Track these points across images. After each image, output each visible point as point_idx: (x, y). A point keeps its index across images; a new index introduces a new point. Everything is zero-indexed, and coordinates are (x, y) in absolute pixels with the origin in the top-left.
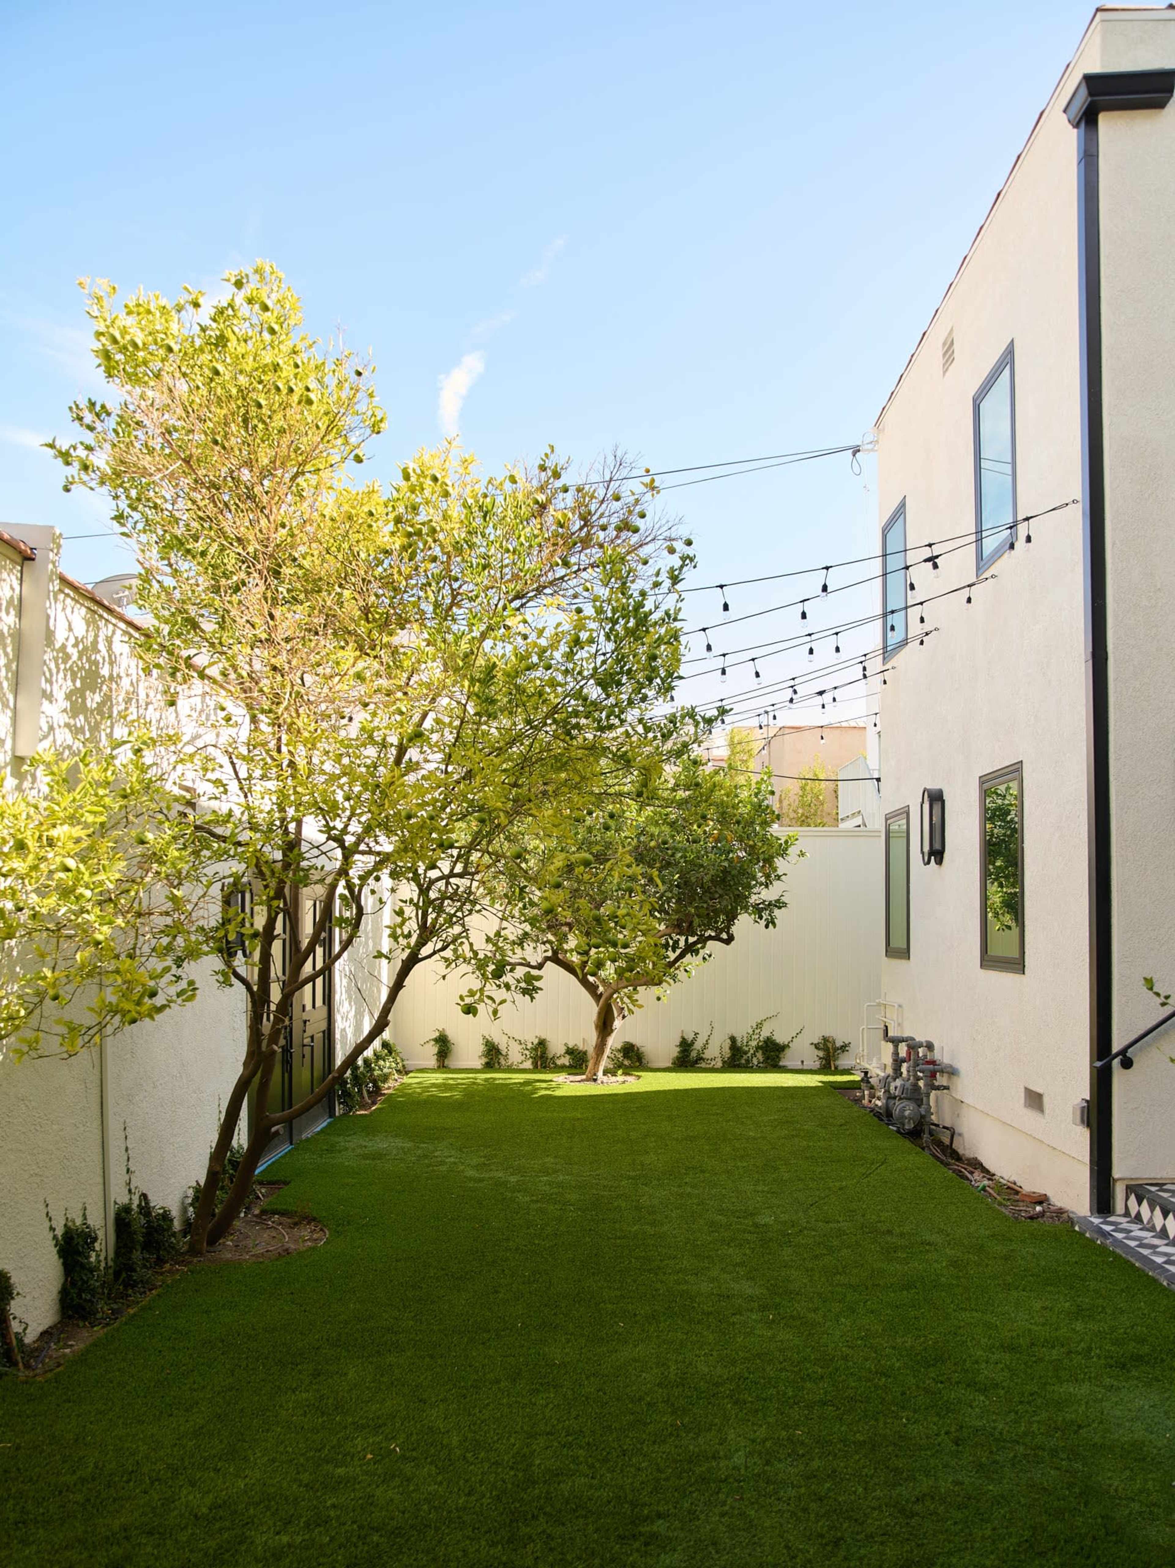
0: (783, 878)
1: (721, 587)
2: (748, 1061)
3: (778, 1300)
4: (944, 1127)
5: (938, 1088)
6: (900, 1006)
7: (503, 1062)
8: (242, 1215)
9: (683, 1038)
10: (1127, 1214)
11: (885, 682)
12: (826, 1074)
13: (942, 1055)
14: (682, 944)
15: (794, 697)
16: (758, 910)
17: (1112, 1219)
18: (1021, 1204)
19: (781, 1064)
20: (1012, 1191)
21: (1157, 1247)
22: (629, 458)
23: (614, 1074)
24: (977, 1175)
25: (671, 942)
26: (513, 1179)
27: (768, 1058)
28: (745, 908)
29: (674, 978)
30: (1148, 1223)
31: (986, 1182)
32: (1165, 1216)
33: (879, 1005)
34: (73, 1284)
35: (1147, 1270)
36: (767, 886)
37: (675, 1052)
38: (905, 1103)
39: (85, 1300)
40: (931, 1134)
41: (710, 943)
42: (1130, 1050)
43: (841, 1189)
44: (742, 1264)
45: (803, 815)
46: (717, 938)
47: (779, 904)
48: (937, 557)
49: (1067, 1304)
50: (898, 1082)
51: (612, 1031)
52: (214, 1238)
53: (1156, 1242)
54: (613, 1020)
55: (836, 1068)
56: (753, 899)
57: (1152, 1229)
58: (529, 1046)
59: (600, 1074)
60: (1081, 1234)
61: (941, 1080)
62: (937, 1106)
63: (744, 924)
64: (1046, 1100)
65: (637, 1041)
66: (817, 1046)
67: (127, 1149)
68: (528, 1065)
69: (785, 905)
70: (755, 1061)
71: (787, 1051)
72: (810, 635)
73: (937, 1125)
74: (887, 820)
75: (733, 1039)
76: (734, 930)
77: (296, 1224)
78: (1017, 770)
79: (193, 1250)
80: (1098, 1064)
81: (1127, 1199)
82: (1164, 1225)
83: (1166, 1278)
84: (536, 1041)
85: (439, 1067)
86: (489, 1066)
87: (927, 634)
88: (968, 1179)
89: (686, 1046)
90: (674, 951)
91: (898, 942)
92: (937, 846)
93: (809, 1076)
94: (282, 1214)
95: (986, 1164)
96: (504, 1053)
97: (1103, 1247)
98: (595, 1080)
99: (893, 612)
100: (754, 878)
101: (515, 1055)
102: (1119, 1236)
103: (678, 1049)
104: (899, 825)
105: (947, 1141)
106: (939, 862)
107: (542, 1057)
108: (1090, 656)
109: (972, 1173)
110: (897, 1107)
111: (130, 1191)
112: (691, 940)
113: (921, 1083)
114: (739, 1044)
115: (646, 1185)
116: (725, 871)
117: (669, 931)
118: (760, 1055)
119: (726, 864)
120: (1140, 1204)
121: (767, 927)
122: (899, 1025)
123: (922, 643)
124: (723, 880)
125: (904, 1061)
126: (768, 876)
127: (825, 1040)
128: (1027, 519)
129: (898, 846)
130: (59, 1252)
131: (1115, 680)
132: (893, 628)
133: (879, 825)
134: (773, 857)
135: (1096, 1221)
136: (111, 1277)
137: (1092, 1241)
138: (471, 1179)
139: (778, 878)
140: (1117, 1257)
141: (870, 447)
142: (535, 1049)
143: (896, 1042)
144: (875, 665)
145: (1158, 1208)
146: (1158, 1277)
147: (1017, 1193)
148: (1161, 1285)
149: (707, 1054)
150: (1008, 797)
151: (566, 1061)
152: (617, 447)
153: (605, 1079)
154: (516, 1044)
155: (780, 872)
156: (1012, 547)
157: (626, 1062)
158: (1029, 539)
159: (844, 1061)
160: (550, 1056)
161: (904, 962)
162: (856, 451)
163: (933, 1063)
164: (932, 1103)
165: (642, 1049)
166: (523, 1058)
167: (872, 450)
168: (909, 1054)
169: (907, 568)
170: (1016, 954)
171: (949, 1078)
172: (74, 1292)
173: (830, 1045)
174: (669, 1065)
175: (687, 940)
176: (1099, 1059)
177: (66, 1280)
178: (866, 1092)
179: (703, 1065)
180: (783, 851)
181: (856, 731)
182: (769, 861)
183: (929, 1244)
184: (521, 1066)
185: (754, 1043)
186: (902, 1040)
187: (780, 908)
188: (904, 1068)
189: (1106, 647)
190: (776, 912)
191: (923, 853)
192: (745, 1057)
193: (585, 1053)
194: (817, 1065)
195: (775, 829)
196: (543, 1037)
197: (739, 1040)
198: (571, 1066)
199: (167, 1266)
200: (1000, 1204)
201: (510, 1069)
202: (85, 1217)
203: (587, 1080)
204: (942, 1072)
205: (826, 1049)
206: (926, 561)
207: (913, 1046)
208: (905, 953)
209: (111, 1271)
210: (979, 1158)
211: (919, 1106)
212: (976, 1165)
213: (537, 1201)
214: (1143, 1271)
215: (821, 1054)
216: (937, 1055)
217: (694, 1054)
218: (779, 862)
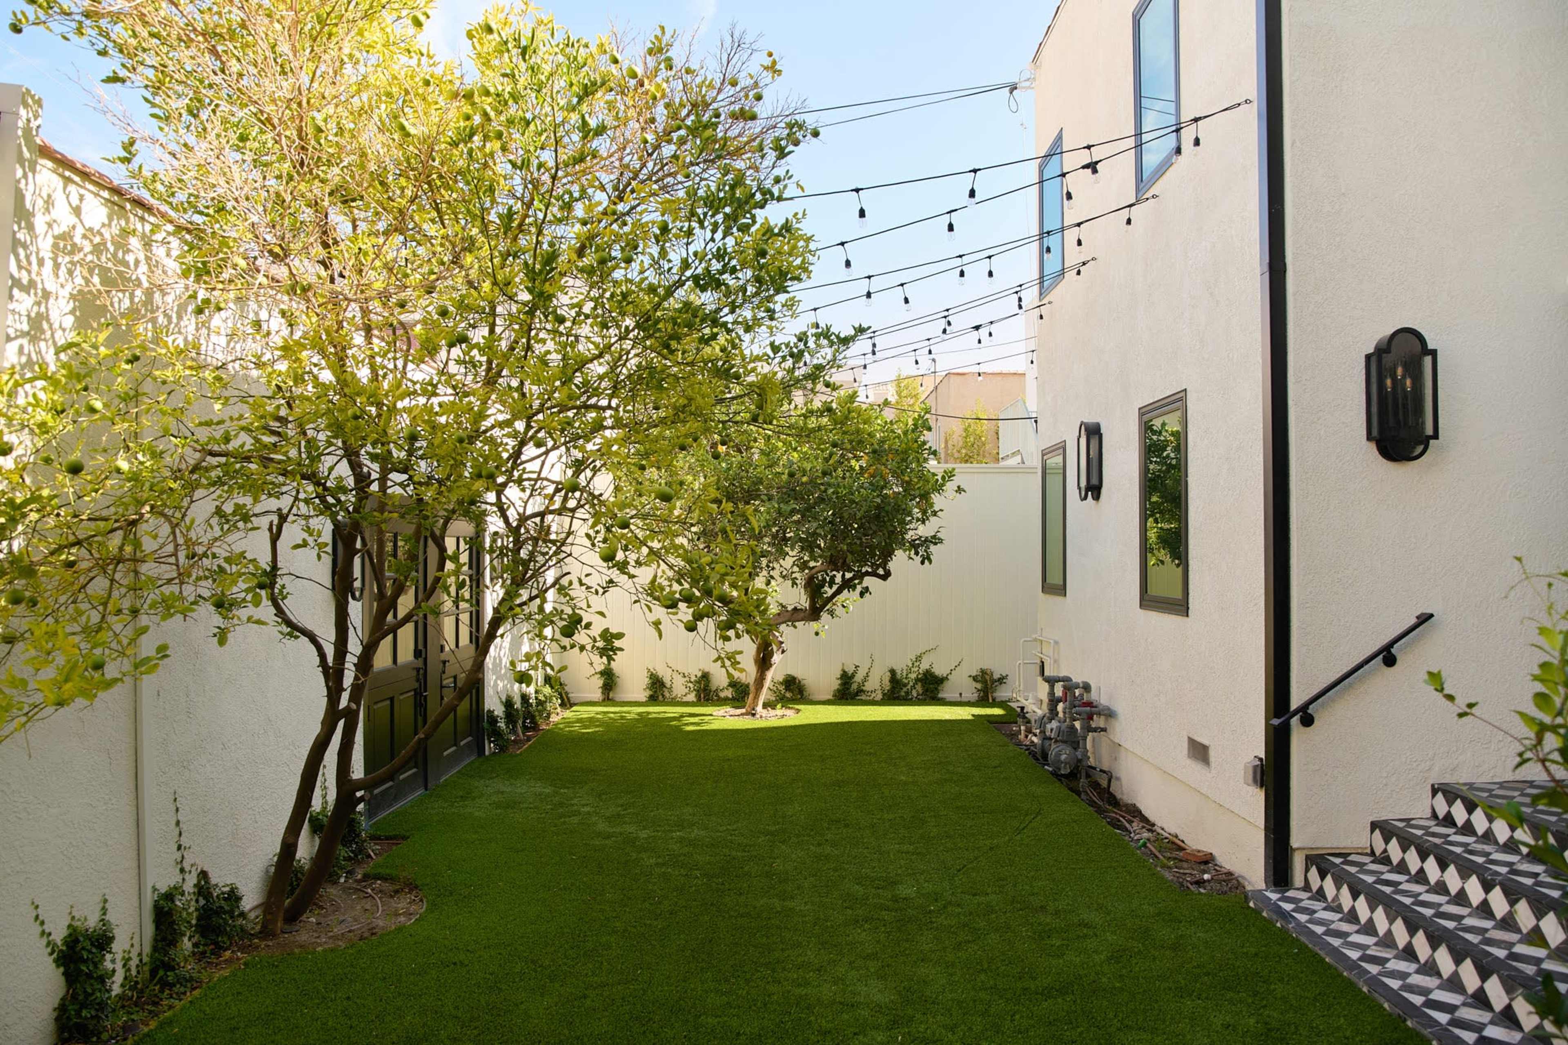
0: (939, 513)
1: (857, 190)
2: (907, 693)
3: (910, 1012)
4: (1101, 771)
5: (1095, 730)
6: (1056, 643)
7: (667, 695)
8: (342, 880)
9: (844, 672)
10: (1307, 887)
11: (1041, 317)
12: (984, 706)
13: (1101, 696)
14: (838, 579)
15: (948, 328)
16: (914, 546)
17: (1290, 894)
18: (1185, 865)
19: (940, 695)
20: (1175, 846)
21: (1347, 934)
22: (748, 39)
23: (774, 708)
24: (1136, 825)
25: (828, 579)
26: (644, 834)
27: (927, 691)
28: (902, 544)
29: (831, 613)
30: (1333, 900)
31: (1146, 835)
32: (1355, 897)
33: (1035, 640)
34: (74, 997)
35: (1341, 968)
36: (923, 522)
37: (836, 684)
38: (1062, 746)
39: (86, 1018)
40: (1088, 776)
41: (867, 579)
42: (1311, 707)
43: (991, 849)
44: (873, 956)
45: (966, 455)
46: (874, 574)
47: (935, 540)
48: (1097, 163)
49: (1252, 1021)
50: (1054, 724)
51: (771, 665)
52: (293, 917)
53: (1345, 927)
54: (771, 654)
55: (994, 700)
56: (909, 536)
57: (1338, 909)
58: (693, 679)
59: (759, 708)
60: (1257, 912)
61: (1098, 722)
62: (1093, 746)
63: (900, 561)
64: (1212, 754)
65: (798, 673)
66: (975, 679)
67: (178, 823)
68: (692, 697)
69: (941, 541)
70: (914, 693)
71: (945, 683)
72: (960, 256)
73: (1094, 768)
74: (1043, 455)
75: (893, 672)
76: (891, 565)
77: (397, 892)
78: (1180, 399)
79: (266, 932)
80: (1276, 722)
81: (1307, 870)
82: (1353, 907)
83: (1366, 982)
84: (699, 674)
85: (604, 700)
86: (653, 699)
87: (1084, 264)
88: (1126, 830)
89: (846, 678)
90: (831, 587)
91: (1055, 578)
92: (1094, 481)
93: (967, 708)
94: (384, 879)
95: (1146, 813)
96: (668, 686)
97: (1284, 931)
98: (754, 715)
99: (1048, 233)
100: (910, 514)
101: (679, 688)
102: (1303, 918)
103: (839, 682)
104: (1055, 461)
105: (1104, 784)
106: (1097, 497)
107: (705, 690)
108: (1266, 268)
109: (1130, 822)
110: (1054, 750)
111: (182, 870)
112: (848, 575)
113: (1077, 725)
114: (899, 676)
115: (783, 842)
116: (878, 507)
117: (823, 568)
118: (919, 687)
119: (879, 500)
120: (1323, 878)
121: (922, 563)
122: (1055, 661)
123: (1079, 273)
124: (877, 517)
125: (1059, 700)
126: (924, 512)
127: (983, 672)
128: (1196, 120)
129: (1054, 483)
130: (56, 961)
131: (1294, 294)
132: (1048, 250)
133: (1037, 463)
134: (929, 493)
135: (1274, 896)
136: (147, 975)
137: (1270, 922)
138: (599, 834)
139: (935, 513)
140: (1303, 948)
141: (1027, 84)
142: (698, 682)
143: (1051, 681)
144: (1030, 296)
145: (1345, 887)
146: (1354, 979)
147: (1182, 849)
148: (1360, 990)
149: (868, 687)
150: (1164, 434)
151: (728, 693)
152: (734, 26)
153: (764, 713)
154: (680, 677)
155: (936, 508)
156: (1178, 151)
157: (788, 695)
158: (1197, 142)
159: (1002, 693)
160: (714, 689)
161: (1060, 599)
162: (1013, 88)
163: (1089, 704)
164: (1089, 745)
165: (803, 682)
166: (687, 690)
167: (1029, 88)
168: (1065, 694)
169: (1063, 175)
170: (1178, 594)
171: (1106, 720)
172: (72, 1008)
173: (988, 678)
174: (831, 697)
175: (843, 576)
176: (1277, 715)
177: (68, 992)
178: (1023, 728)
179: (863, 697)
180: (939, 488)
181: (1016, 377)
182: (925, 497)
183: (1086, 925)
184: (685, 699)
185: (913, 676)
186: (1059, 680)
187: (935, 544)
188: (1060, 707)
189: (1284, 257)
190: (933, 548)
191: (1079, 488)
192: (905, 689)
193: (747, 686)
194: (974, 697)
195: (932, 464)
196: (706, 670)
197: (899, 672)
198: (733, 699)
199: (228, 954)
200: (1164, 866)
201: (674, 702)
202: (104, 911)
203: (747, 714)
204: (1099, 714)
205: (984, 682)
206: (1084, 167)
207: (1069, 686)
208: (1061, 590)
209: (146, 968)
210: (1138, 805)
211: (1075, 749)
212: (1135, 813)
213: (664, 864)
214: (1336, 969)
215: (979, 686)
216: (1094, 696)
217: (854, 687)
218: (936, 498)
